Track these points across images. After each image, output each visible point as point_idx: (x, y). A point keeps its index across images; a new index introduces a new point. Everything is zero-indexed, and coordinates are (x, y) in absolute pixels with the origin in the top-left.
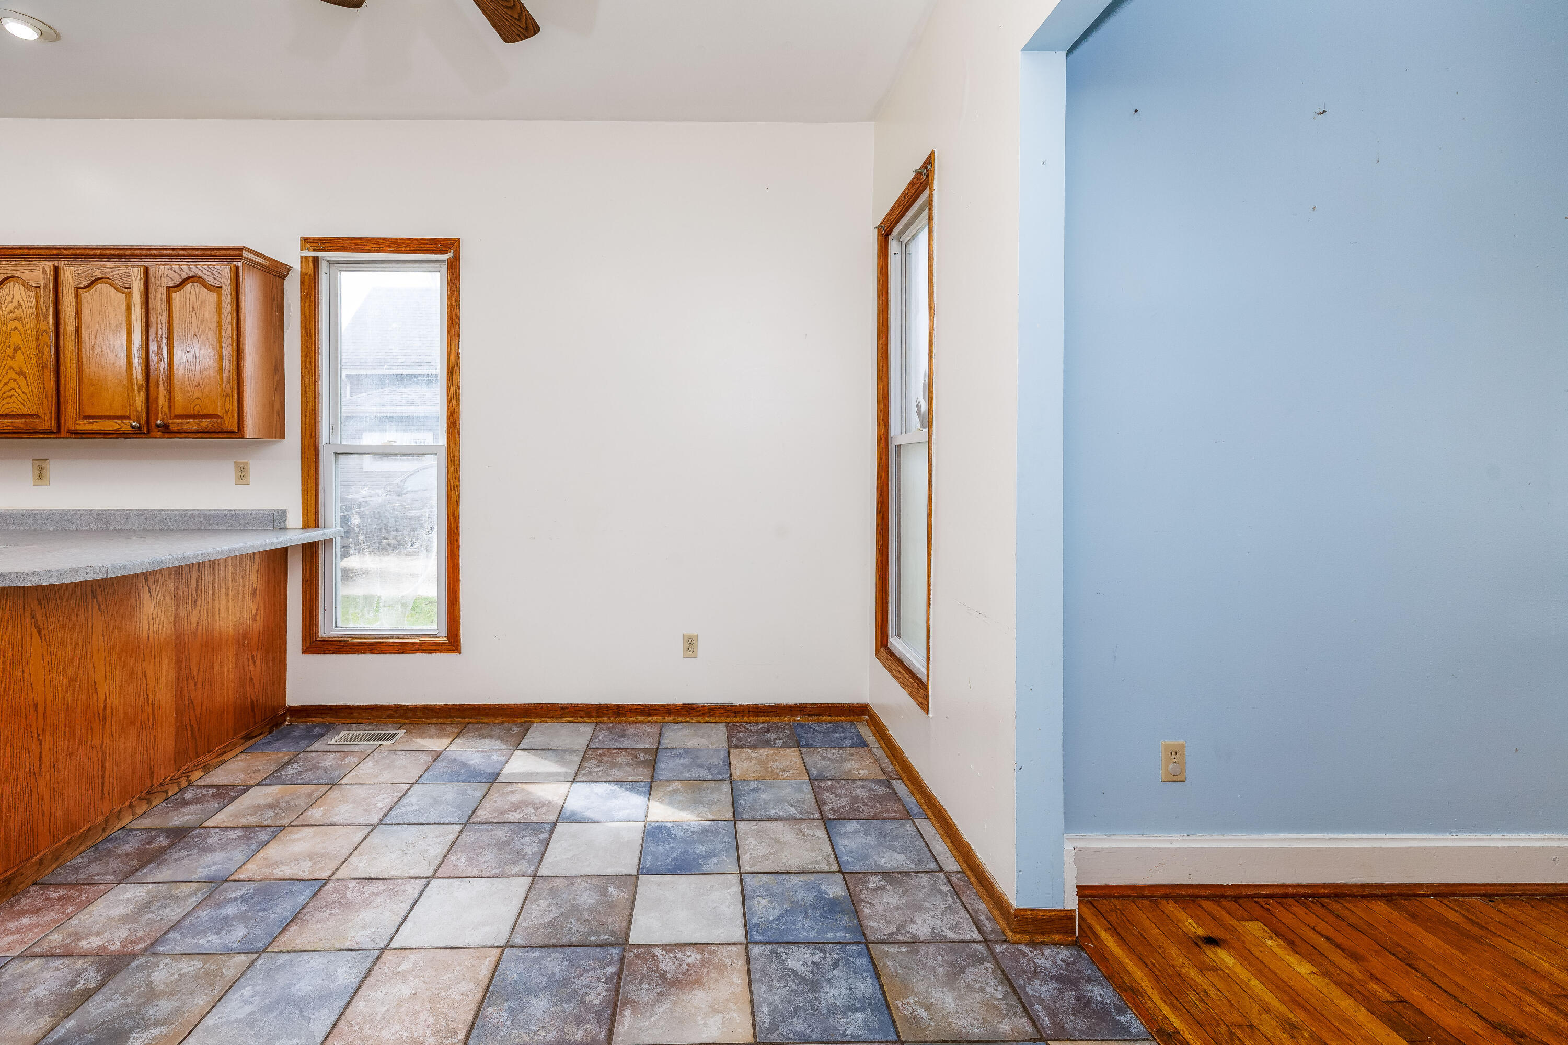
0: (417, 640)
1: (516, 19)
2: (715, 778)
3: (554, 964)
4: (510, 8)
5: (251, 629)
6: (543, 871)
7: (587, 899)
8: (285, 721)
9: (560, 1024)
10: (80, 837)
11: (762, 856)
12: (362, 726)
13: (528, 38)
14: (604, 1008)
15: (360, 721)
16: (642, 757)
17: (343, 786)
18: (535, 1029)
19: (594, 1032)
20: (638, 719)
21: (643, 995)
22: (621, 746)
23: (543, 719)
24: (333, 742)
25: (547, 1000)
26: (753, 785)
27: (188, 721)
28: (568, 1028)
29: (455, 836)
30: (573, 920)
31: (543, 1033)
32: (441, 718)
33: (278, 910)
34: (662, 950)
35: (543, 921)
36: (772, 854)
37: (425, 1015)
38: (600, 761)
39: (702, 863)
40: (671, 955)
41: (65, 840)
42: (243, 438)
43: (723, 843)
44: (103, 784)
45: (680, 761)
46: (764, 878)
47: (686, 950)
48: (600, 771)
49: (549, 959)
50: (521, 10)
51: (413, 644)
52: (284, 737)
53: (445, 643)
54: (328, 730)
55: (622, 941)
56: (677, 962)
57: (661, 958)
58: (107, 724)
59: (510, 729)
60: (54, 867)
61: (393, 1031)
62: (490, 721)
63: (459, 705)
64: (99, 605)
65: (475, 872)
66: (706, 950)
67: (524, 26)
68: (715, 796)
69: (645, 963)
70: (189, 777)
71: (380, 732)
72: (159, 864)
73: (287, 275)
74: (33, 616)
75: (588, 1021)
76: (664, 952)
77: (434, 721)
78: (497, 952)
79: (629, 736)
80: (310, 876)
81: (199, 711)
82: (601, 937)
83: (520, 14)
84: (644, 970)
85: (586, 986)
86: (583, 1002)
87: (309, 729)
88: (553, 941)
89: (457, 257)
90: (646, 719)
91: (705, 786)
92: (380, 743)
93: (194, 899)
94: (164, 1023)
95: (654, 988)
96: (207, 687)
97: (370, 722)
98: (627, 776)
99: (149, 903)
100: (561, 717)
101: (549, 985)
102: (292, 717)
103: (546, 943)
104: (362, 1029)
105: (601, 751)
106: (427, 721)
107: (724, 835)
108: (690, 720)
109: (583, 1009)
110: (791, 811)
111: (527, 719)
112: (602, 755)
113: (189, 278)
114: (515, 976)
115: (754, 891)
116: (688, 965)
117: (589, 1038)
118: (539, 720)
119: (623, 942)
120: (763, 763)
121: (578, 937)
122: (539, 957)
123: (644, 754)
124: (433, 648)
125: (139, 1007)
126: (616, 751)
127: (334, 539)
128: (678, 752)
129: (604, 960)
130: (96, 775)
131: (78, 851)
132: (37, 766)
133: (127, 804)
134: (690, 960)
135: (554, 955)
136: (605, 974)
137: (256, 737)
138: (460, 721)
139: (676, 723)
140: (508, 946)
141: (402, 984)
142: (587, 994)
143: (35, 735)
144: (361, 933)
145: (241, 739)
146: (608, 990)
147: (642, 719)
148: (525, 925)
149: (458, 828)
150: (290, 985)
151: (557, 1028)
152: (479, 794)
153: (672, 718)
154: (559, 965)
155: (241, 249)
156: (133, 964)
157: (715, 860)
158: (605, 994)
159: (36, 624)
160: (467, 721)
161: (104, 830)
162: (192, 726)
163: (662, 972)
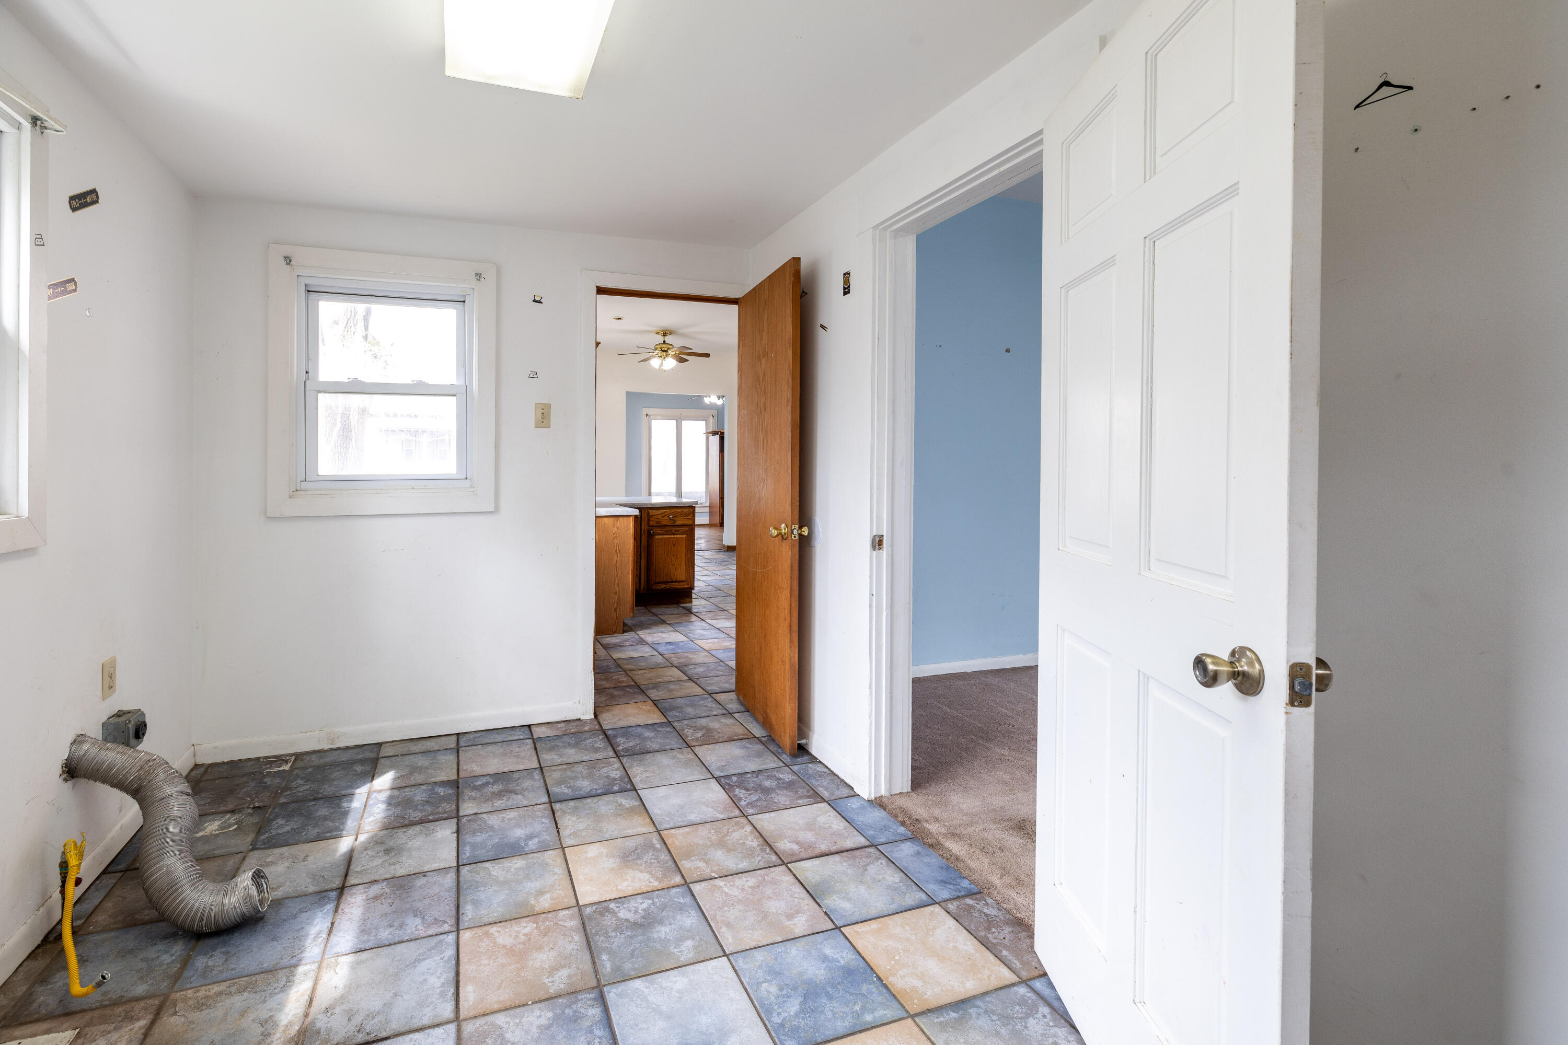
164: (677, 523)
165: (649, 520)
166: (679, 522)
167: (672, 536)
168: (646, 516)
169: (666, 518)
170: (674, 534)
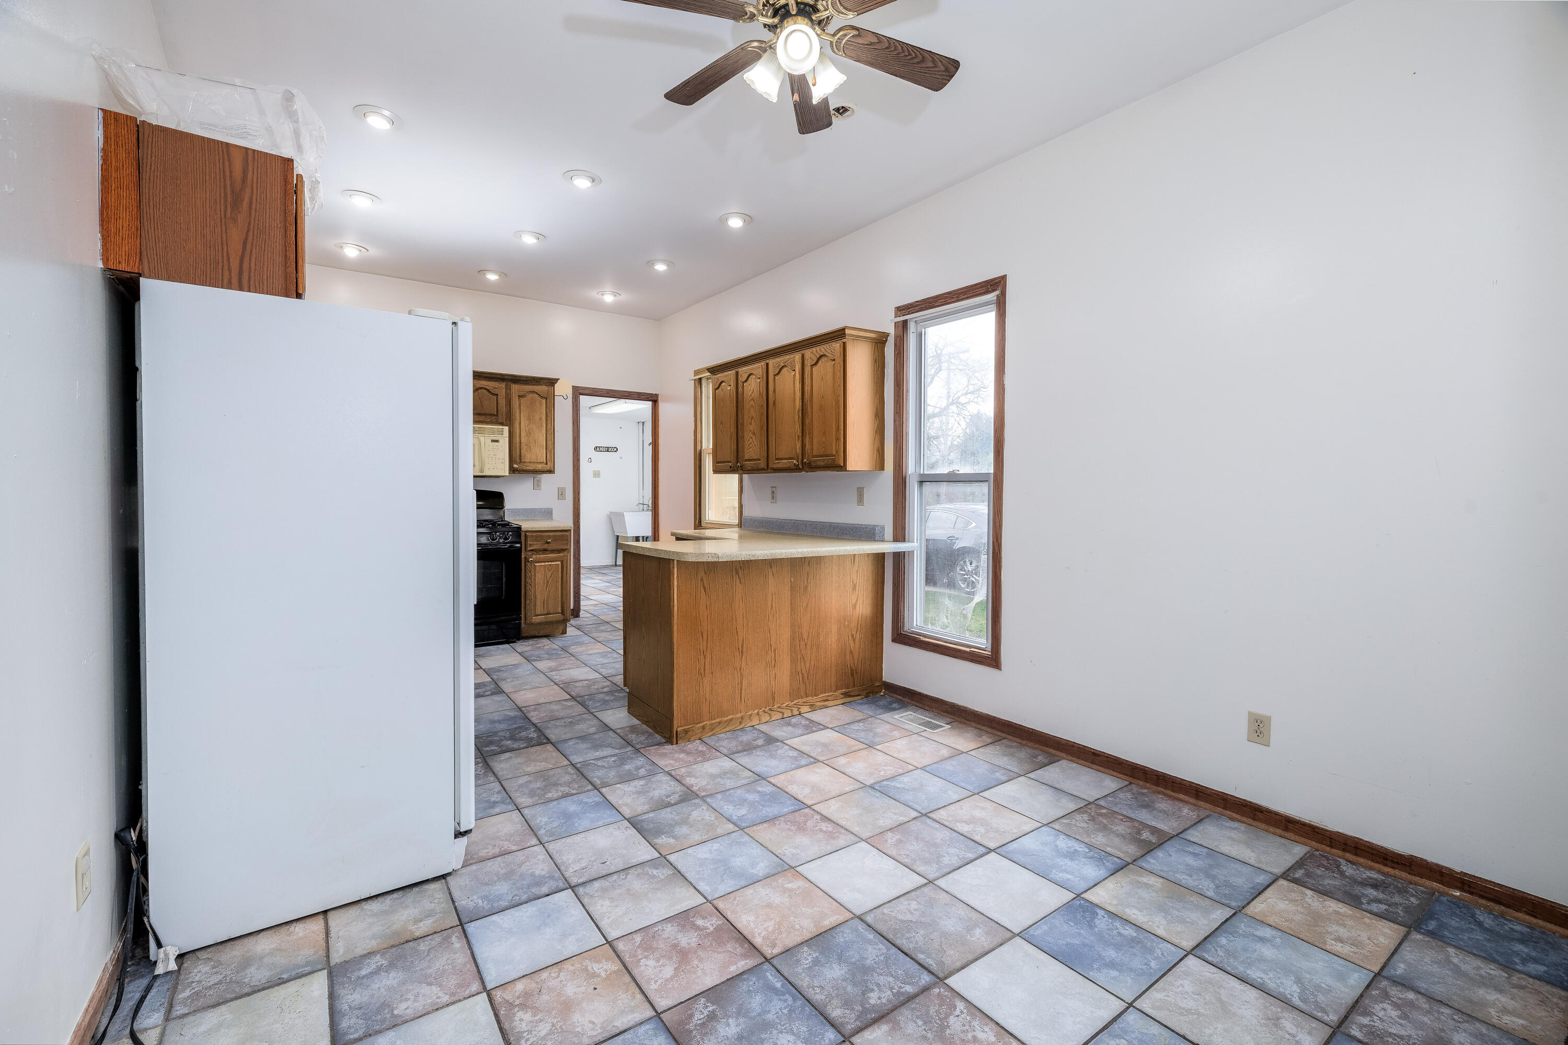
0: (968, 650)
1: (932, 67)
2: (1217, 898)
3: (874, 952)
4: (921, 61)
5: (851, 614)
6: (941, 883)
7: (950, 924)
8: (881, 691)
9: (833, 995)
10: (726, 721)
11: (1180, 1007)
12: (927, 713)
13: (953, 76)
14: (873, 1010)
15: (926, 708)
16: (1146, 835)
17: (873, 750)
18: (816, 983)
19: (847, 1020)
20: (1182, 796)
21: (911, 1027)
22: (1132, 816)
23: (1073, 758)
24: (897, 717)
25: (843, 972)
26: (1267, 932)
27: (799, 670)
28: (835, 1002)
29: (906, 819)
30: (922, 932)
31: (818, 990)
32: (984, 725)
33: (768, 810)
34: (966, 1008)
35: (900, 917)
36: (1199, 1014)
37: (772, 923)
38: (1093, 819)
39: (1095, 966)
40: (968, 1018)
41: (718, 720)
42: (846, 470)
43: (1146, 964)
44: (741, 693)
45: (1190, 860)
46: (1155, 1029)
47: (987, 1024)
48: (1083, 828)
49: (875, 946)
50: (931, 56)
51: (965, 652)
52: (873, 702)
53: (989, 657)
54: (903, 706)
55: (941, 975)
56: (967, 1027)
57: (957, 1012)
58: (744, 656)
59: (1036, 757)
60: (710, 734)
61: (748, 919)
62: (1024, 742)
63: (999, 719)
64: (740, 580)
65: (894, 852)
66: (1007, 1040)
67: (943, 68)
68: (1194, 916)
69: (940, 1005)
70: (799, 708)
71: (933, 721)
72: (748, 754)
73: (886, 340)
74: (702, 580)
75: (853, 1009)
76: (965, 1011)
77: (979, 726)
78: (848, 915)
79: (1154, 809)
80: (802, 799)
81: (808, 665)
82: (927, 960)
83: (933, 61)
84: (932, 1011)
85: (878, 985)
86: (864, 993)
87: (891, 703)
88: (891, 937)
89: (1003, 294)
90: (1192, 800)
91: (1192, 899)
92: (926, 729)
93: (743, 781)
94: (676, 839)
95: (925, 1029)
96: (815, 650)
97: (932, 711)
98: (1107, 845)
99: (725, 773)
100: (1093, 763)
101: (855, 963)
102: (885, 690)
103: (885, 934)
104: (738, 905)
105: (1104, 811)
106: (973, 724)
107: (1156, 958)
108: (1255, 823)
109: (859, 998)
110: (1290, 989)
111: (1058, 753)
112: (1101, 815)
113: (822, 355)
114: (842, 940)
115: (1126, 1032)
116: (975, 1038)
117: (840, 1020)
118: (1070, 757)
119: (941, 979)
120: (1317, 918)
121: (911, 946)
122: (870, 940)
123: (1152, 834)
124: (980, 659)
125: (677, 823)
126: (1121, 817)
127: (915, 552)
128: (1197, 849)
129: (911, 977)
130: (736, 686)
131: (725, 730)
132: (703, 669)
133: (756, 712)
134: (981, 1036)
135: (881, 946)
136: (901, 987)
137: (854, 696)
138: (999, 733)
139: (1232, 819)
140: (860, 918)
141: (779, 895)
142: (872, 990)
143: (702, 652)
144: (791, 850)
145: (842, 694)
146: (889, 1001)
147: (1187, 798)
148: (885, 911)
149: (915, 814)
150: (733, 856)
151: (829, 996)
152: (955, 797)
153: (1228, 812)
154: (877, 956)
155: (843, 329)
156: (694, 801)
157: (1114, 973)
158: (884, 1001)
159: (703, 585)
160: (1004, 735)
161: (740, 723)
162: (802, 674)
163: (945, 1024)
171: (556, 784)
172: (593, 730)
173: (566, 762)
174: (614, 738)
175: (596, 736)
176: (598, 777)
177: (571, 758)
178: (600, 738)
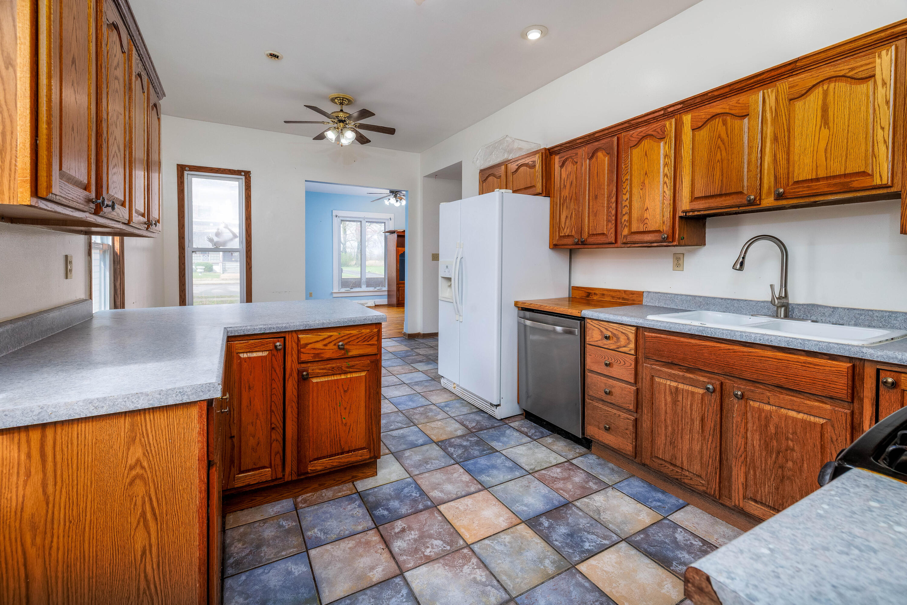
164: (350, 354)
165: (299, 352)
166: (354, 352)
167: (343, 377)
168: (295, 345)
169: (331, 346)
170: (346, 373)
171: (421, 414)
172: (407, 453)
173: (420, 426)
174: (391, 444)
175: (404, 447)
176: (400, 416)
177: (417, 429)
178: (401, 445)
